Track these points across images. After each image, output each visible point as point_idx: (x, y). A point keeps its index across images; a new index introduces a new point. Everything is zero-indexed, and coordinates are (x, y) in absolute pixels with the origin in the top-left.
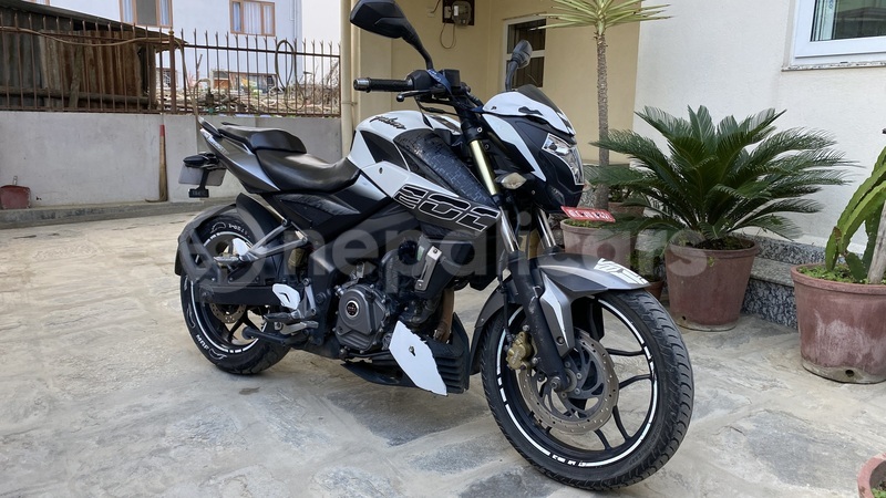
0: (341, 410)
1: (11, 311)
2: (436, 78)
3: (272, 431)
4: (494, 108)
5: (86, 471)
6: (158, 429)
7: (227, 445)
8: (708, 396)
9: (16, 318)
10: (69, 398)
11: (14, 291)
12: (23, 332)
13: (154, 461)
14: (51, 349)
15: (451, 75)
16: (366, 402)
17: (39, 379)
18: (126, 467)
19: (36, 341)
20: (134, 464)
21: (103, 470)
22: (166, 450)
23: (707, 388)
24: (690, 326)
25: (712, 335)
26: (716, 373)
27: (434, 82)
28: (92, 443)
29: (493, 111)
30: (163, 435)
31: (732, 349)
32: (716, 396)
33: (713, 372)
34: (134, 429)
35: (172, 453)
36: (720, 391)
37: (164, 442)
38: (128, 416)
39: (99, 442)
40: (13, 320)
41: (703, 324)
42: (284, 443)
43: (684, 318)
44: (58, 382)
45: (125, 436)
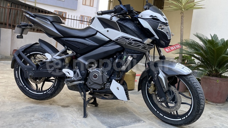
0: (93, 115)
1: (5, 79)
2: (123, 8)
3: (69, 119)
4: (142, 16)
5: (4, 124)
6: (33, 114)
7: (52, 122)
8: (220, 125)
9: (5, 80)
10: (9, 102)
11: (8, 74)
12: (5, 84)
13: (28, 124)
14: (11, 89)
15: (128, 6)
16: (101, 114)
17: (3, 96)
18: (17, 125)
19: (7, 86)
20: (20, 124)
21: (10, 125)
22: (33, 121)
23: (219, 123)
24: (209, 103)
25: (217, 106)
26: (221, 118)
27: (122, 9)
28: (10, 116)
29: (141, 17)
30: (33, 116)
31: (225, 111)
32: (223, 126)
33: (220, 118)
34: (25, 114)
35: (34, 122)
36: (224, 124)
37: (32, 119)
38: (25, 109)
39: (13, 116)
40: (4, 81)
41: (213, 102)
42: (72, 124)
43: (207, 100)
44: (8, 98)
45: (21, 115)
